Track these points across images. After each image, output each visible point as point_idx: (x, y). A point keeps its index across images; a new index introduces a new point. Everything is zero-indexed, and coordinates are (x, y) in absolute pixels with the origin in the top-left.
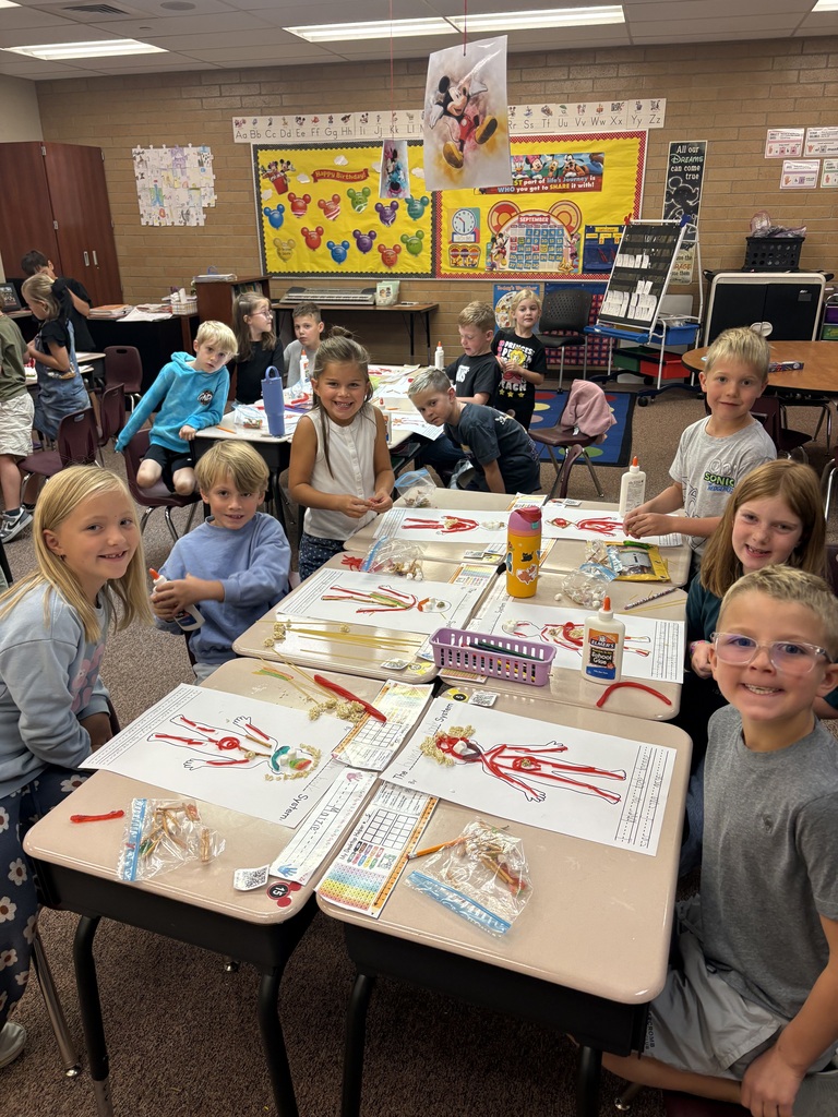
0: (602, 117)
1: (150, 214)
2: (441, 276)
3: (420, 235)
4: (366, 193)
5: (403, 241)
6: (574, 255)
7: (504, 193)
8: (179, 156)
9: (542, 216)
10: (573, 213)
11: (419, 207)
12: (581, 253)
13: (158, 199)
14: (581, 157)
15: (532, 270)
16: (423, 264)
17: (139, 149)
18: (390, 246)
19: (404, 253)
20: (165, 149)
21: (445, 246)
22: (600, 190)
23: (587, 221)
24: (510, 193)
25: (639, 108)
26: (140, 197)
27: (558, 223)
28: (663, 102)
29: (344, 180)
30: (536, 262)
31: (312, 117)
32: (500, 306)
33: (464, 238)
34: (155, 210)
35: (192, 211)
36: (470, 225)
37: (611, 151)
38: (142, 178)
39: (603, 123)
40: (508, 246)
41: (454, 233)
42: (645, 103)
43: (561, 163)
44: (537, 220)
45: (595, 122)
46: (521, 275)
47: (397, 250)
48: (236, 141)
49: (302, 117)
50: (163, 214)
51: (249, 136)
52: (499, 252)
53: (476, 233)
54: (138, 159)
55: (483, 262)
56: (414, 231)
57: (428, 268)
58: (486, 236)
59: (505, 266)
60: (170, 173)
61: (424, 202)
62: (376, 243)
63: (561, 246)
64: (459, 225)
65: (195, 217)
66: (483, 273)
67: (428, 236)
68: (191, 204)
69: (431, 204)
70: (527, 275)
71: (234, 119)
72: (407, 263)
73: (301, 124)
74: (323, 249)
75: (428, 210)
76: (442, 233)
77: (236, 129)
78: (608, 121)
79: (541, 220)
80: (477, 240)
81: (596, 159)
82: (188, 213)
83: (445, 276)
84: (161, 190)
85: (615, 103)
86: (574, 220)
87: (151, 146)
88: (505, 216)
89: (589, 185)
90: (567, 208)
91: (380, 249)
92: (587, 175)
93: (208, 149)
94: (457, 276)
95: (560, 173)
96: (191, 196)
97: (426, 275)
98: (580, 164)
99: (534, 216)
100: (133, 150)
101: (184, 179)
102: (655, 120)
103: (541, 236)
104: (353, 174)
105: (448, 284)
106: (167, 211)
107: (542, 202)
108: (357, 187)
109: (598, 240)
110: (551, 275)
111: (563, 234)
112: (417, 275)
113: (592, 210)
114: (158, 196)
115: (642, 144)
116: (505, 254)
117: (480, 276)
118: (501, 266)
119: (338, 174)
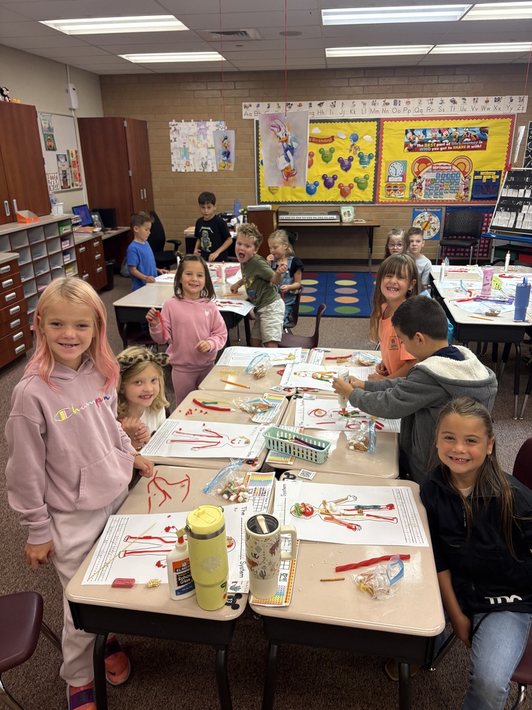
0: (488, 105)
1: (179, 164)
2: (378, 202)
3: (366, 178)
4: (332, 151)
5: (355, 181)
6: (466, 189)
7: (423, 151)
8: (202, 127)
9: (447, 166)
10: (467, 163)
11: (367, 160)
12: (471, 188)
13: (185, 155)
14: (474, 130)
15: (439, 199)
16: (367, 195)
17: (174, 122)
18: (346, 184)
19: (355, 189)
20: (193, 122)
21: (383, 184)
22: (485, 149)
23: (475, 168)
24: (427, 151)
25: (512, 101)
26: (172, 153)
27: (457, 170)
28: (526, 98)
29: (318, 143)
30: (441, 194)
31: (298, 103)
32: (416, 221)
33: (396, 179)
34: (183, 162)
35: (209, 162)
36: (400, 171)
37: (493, 126)
38: (175, 141)
39: (489, 109)
40: (423, 184)
41: (389, 176)
42: (516, 98)
43: (461, 133)
44: (443, 168)
45: (483, 108)
46: (431, 202)
47: (351, 187)
48: (244, 117)
49: (291, 103)
50: (188, 164)
51: (253, 114)
52: (418, 188)
53: (404, 176)
54: (173, 128)
55: (406, 194)
56: (363, 175)
57: (371, 198)
58: (410, 178)
59: (421, 196)
60: (195, 138)
61: (370, 157)
62: (337, 183)
63: (458, 184)
64: (393, 171)
65: (211, 166)
66: (406, 201)
67: (372, 178)
68: (209, 157)
69: (374, 158)
70: (435, 202)
71: (243, 104)
72: (356, 195)
73: (290, 107)
74: (301, 187)
75: (373, 162)
76: (381, 176)
77: (244, 110)
78: (492, 108)
79: (446, 168)
80: (404, 180)
81: (484, 131)
82: (206, 164)
83: (382, 202)
84: (188, 149)
85: (497, 97)
86: (468, 167)
87: (183, 121)
88: (423, 165)
89: (478, 146)
90: (464, 161)
91: (340, 186)
92: (478, 140)
93: (223, 123)
94: (389, 203)
95: (460, 139)
96: (209, 153)
97: (370, 203)
98: (473, 134)
99: (442, 165)
100: (170, 123)
101: (205, 142)
102: (521, 108)
103: (446, 178)
104: (323, 139)
105: (383, 208)
106: (191, 162)
107: (448, 156)
108: (326, 147)
109: (482, 179)
110: (451, 202)
111: (460, 177)
112: (363, 202)
113: (480, 161)
114: (186, 152)
115: (512, 122)
116: (421, 189)
117: (405, 203)
118: (419, 197)
119: (314, 140)
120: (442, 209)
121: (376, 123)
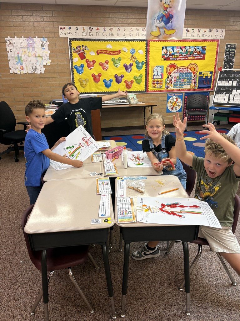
0: (206, 34)
1: (15, 68)
2: (148, 91)
3: (141, 76)
4: (120, 59)
5: (134, 78)
6: (195, 82)
7: (172, 60)
8: (31, 42)
9: (185, 69)
10: (195, 67)
11: (141, 65)
12: (197, 82)
13: (19, 61)
14: (199, 48)
15: (181, 88)
16: (142, 87)
17: (9, 38)
18: (129, 81)
19: (135, 84)
20: (23, 38)
21: (150, 80)
22: (204, 59)
23: (200, 70)
24: (175, 60)
25: (217, 32)
26: (9, 60)
27: (190, 71)
28: (224, 30)
29: (111, 54)
30: (182, 85)
31: (96, 28)
32: (169, 102)
33: (157, 77)
34: (18, 66)
35: (38, 67)
36: (160, 72)
37: (209, 45)
38: (11, 51)
39: (206, 36)
40: (173, 80)
41: (154, 75)
42: (219, 30)
43: (192, 49)
44: (183, 70)
45: (203, 35)
46: (177, 90)
47: (132, 82)
48: (61, 36)
49: (92, 27)
50: (22, 68)
51: (67, 34)
52: (170, 82)
53: (162, 75)
54: (8, 42)
55: (164, 86)
56: (139, 75)
57: (144, 89)
58: (165, 76)
59: (172, 87)
60: (26, 50)
61: (142, 63)
62: (124, 79)
63: (191, 79)
64: (156, 72)
65: (39, 70)
66: (164, 90)
67: (144, 77)
68: (37, 63)
69: (145, 64)
70: (179, 90)
71: (60, 26)
72: (135, 87)
73: (91, 30)
74: (101, 82)
75: (144, 66)
76: (149, 75)
77: (60, 31)
78: (208, 35)
79: (185, 70)
80: (162, 78)
81: (204, 48)
82: (36, 68)
83: (150, 91)
84: (21, 57)
85: (210, 29)
86: (196, 70)
87: (16, 37)
88: (172, 69)
89: (201, 58)
90: (194, 66)
91: (125, 82)
92: (201, 54)
93: (46, 39)
94: (154, 91)
95: (191, 53)
96: (37, 60)
97: (143, 92)
98: (198, 50)
99: (183, 69)
100: (6, 39)
101: (33, 52)
102: (222, 36)
103: (185, 75)
104: (114, 52)
105: (151, 95)
106: (24, 67)
107: (186, 63)
108: (116, 57)
109: (203, 76)
110: (187, 90)
111: (192, 75)
112: (139, 92)
113: (201, 66)
114: (20, 60)
115: (218, 44)
116: (172, 82)
117: (163, 91)
118: (171, 87)
119: (108, 52)
120: (183, 94)
121: (145, 42)
